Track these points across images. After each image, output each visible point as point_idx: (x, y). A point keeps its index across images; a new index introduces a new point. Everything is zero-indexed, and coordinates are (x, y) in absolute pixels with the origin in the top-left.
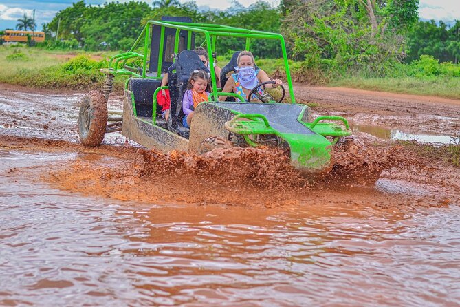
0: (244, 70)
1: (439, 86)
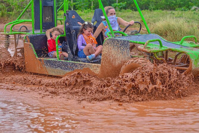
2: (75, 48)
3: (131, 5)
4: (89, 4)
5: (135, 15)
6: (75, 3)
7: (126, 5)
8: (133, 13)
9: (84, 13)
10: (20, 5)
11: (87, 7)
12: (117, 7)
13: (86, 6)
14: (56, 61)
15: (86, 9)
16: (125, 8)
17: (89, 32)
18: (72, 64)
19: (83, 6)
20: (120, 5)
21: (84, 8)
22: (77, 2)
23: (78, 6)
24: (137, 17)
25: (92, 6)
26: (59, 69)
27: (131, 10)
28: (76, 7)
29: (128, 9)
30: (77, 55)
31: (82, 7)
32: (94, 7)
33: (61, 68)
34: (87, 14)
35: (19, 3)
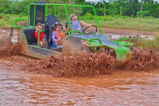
0: (75, 23)
1: (93, 23)
2: (50, 40)
3: (153, 13)
4: (118, 11)
5: (155, 22)
6: (107, 10)
7: (148, 13)
8: (154, 20)
9: (114, 18)
10: (63, 10)
11: (117, 13)
12: (141, 14)
13: (115, 12)
14: (38, 48)
15: (116, 15)
16: (148, 15)
17: (60, 29)
18: (47, 51)
19: (114, 12)
20: (144, 13)
21: (114, 14)
22: (109, 9)
23: (110, 12)
24: (157, 23)
25: (121, 13)
26: (39, 53)
27: (153, 17)
28: (108, 13)
29: (150, 16)
30: (52, 45)
31: (112, 13)
32: (122, 13)
33: (40, 53)
34: (116, 19)
35: (62, 8)
